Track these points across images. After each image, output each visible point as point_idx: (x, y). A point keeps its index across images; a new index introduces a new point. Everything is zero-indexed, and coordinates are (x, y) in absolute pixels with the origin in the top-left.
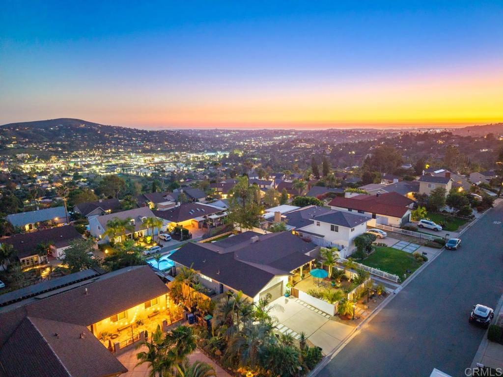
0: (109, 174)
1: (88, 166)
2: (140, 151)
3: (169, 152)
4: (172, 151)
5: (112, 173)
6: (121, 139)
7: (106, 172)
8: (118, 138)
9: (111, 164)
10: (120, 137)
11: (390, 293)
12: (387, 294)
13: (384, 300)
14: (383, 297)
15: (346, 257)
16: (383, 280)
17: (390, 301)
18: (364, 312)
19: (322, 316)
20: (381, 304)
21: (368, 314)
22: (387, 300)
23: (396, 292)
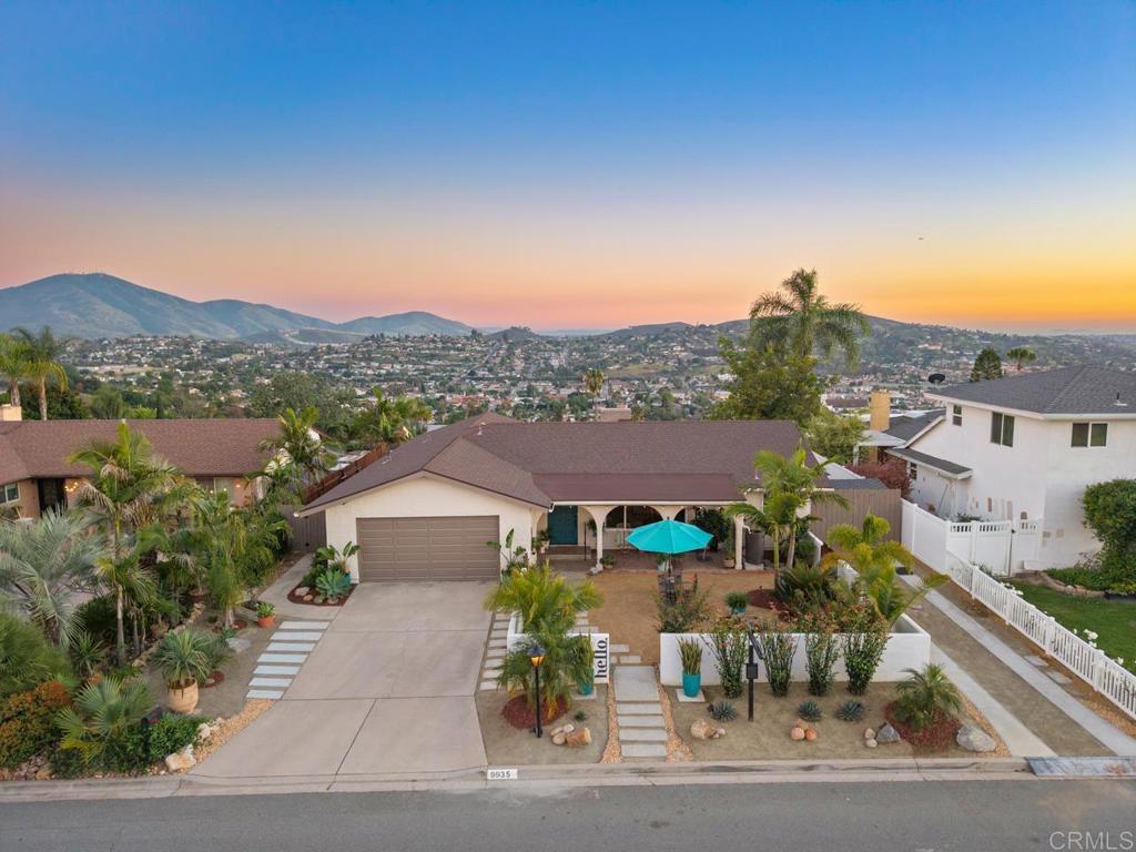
6: (934, 352)
8: (927, 350)
10: (933, 348)
11: (994, 751)
12: (957, 744)
13: (884, 756)
14: (895, 742)
15: (1019, 571)
16: (1074, 696)
17: (916, 777)
18: (662, 742)
19: (480, 675)
20: (829, 762)
21: (665, 759)
22: (903, 767)
23: (1048, 768)
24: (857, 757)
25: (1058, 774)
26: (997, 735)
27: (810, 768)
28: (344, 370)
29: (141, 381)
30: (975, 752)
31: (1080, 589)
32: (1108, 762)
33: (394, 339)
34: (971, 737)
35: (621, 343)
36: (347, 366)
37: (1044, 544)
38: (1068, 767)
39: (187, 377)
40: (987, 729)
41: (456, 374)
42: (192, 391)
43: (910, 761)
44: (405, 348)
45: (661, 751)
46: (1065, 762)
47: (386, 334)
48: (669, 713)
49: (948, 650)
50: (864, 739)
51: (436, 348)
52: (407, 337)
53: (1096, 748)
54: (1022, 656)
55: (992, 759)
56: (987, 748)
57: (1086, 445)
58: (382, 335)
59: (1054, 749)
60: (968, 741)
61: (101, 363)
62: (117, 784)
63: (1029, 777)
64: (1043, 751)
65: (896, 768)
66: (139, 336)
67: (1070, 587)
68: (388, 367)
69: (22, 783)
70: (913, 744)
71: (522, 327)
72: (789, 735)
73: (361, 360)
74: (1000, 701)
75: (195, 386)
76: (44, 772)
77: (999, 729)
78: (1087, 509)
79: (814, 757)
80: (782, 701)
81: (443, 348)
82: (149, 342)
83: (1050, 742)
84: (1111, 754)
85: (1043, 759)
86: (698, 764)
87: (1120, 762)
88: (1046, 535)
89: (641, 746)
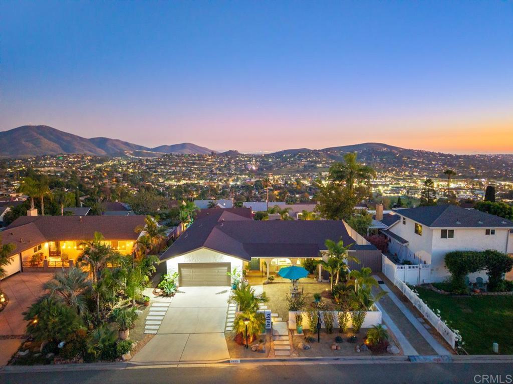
0: (392, 195)
1: (376, 186)
2: (437, 175)
3: (472, 178)
4: (477, 177)
5: (396, 194)
6: (419, 162)
7: (390, 193)
8: (415, 161)
9: (399, 186)
10: (419, 160)
11: (399, 354)
12: (387, 351)
13: (362, 355)
14: (366, 350)
15: (423, 283)
16: (431, 333)
17: (372, 362)
18: (289, 350)
19: (226, 324)
20: (344, 357)
21: (289, 356)
22: (369, 359)
23: (415, 359)
24: (353, 355)
25: (418, 361)
26: (401, 348)
27: (337, 359)
28: (153, 170)
29: (62, 175)
30: (392, 354)
31: (443, 292)
32: (436, 357)
33: (177, 156)
34: (391, 349)
35: (279, 158)
36: (155, 168)
37: (431, 273)
38: (422, 359)
39: (83, 173)
40: (398, 346)
41: (205, 172)
42: (86, 180)
43: (370, 357)
44: (182, 160)
45: (288, 353)
46: (421, 357)
47: (173, 153)
48: (291, 339)
49: (391, 316)
50: (356, 349)
51: (195, 160)
52: (182, 155)
53: (433, 352)
54: (416, 318)
55: (397, 357)
56: (396, 352)
57: (446, 237)
58: (171, 154)
59: (419, 353)
60: (390, 350)
61: (44, 167)
62: (105, 365)
63: (408, 362)
64: (415, 353)
65: (366, 359)
66: (61, 154)
67: (439, 290)
68: (174, 168)
69: (74, 364)
70: (372, 351)
71: (234, 150)
72: (331, 347)
73: (161, 165)
74: (404, 335)
75: (87, 177)
76: (81, 361)
77: (402, 346)
78: (446, 261)
79: (339, 355)
80: (330, 335)
81: (198, 160)
82: (66, 157)
83: (418, 350)
84: (437, 354)
85: (413, 356)
86: (299, 358)
87: (439, 357)
88: (432, 270)
89: (282, 351)
